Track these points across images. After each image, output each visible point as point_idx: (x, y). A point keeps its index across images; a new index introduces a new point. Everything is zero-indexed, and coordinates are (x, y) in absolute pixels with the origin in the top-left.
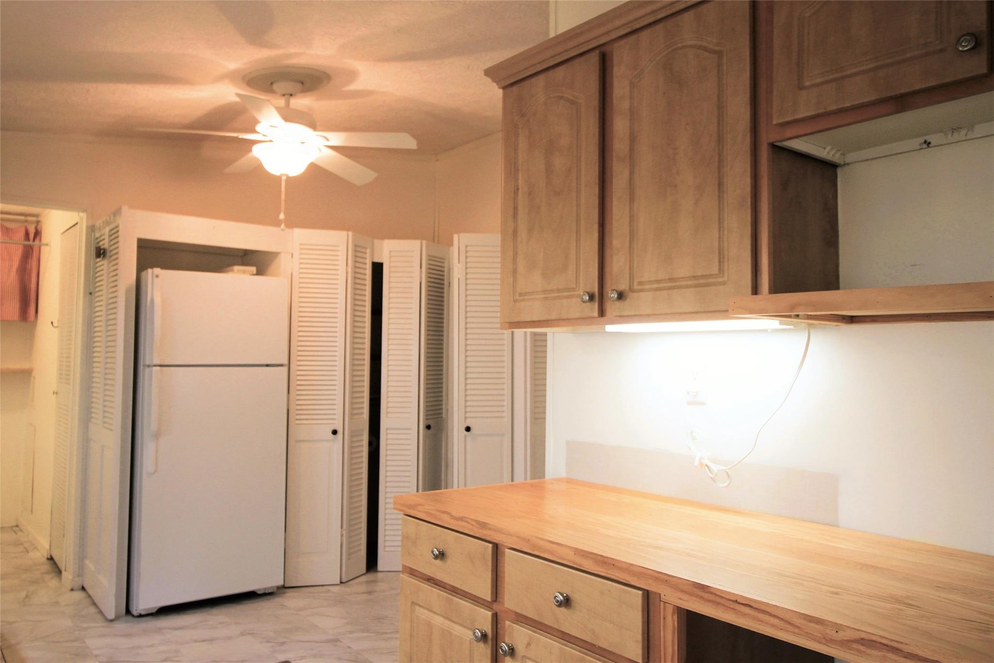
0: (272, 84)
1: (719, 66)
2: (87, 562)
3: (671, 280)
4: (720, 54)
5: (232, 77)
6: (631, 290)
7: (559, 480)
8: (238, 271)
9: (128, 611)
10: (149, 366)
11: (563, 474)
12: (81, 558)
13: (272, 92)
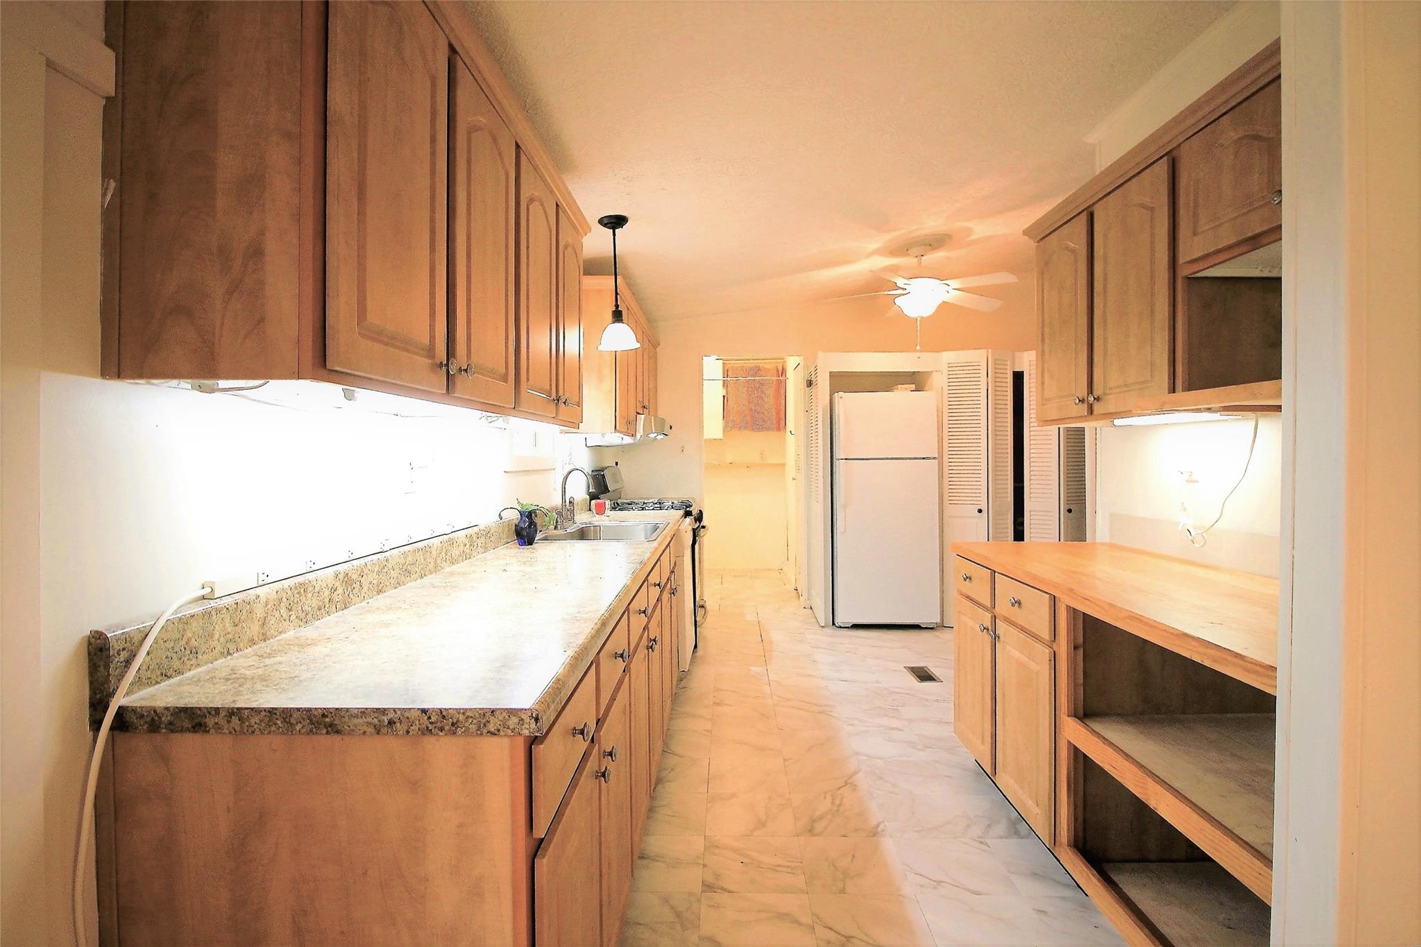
0: (907, 250)
1: (1152, 219)
2: (812, 591)
3: (1126, 385)
4: (1152, 209)
5: (878, 252)
6: (1105, 394)
7: (1103, 544)
8: (901, 389)
9: (834, 624)
10: (839, 459)
11: (1107, 540)
12: (809, 590)
13: (909, 255)
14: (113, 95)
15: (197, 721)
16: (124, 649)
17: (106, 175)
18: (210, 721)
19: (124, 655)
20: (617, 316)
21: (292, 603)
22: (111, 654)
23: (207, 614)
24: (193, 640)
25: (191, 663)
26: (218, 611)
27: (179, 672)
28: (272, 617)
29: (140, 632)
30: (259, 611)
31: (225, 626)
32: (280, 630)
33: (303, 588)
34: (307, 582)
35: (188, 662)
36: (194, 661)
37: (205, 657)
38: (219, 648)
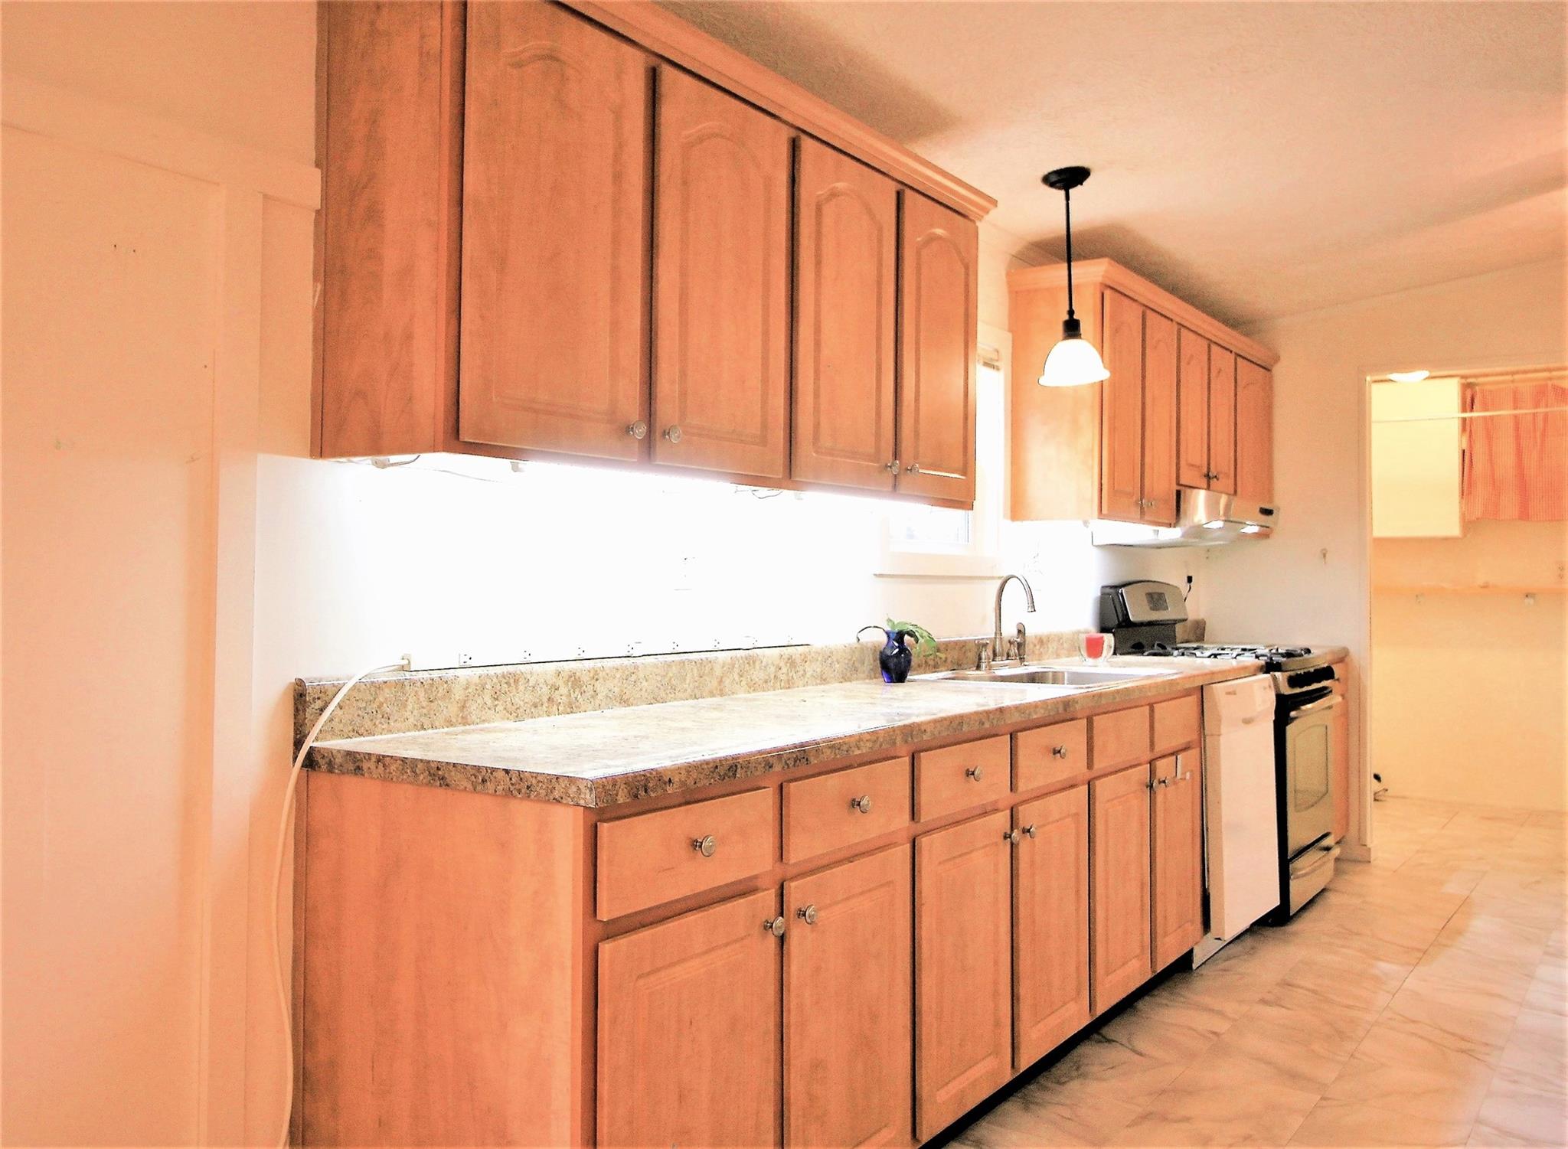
14: (320, 207)
15: (357, 764)
16: (319, 698)
17: (315, 279)
18: (365, 765)
19: (318, 704)
20: (1072, 328)
21: (498, 692)
22: (307, 699)
23: (400, 685)
24: (385, 705)
25: (383, 727)
26: (413, 683)
27: (370, 733)
28: (473, 702)
29: (334, 686)
30: (458, 694)
31: (419, 699)
32: (483, 718)
33: (512, 680)
34: (518, 672)
35: (380, 725)
36: (385, 726)
37: (398, 725)
38: (411, 720)
